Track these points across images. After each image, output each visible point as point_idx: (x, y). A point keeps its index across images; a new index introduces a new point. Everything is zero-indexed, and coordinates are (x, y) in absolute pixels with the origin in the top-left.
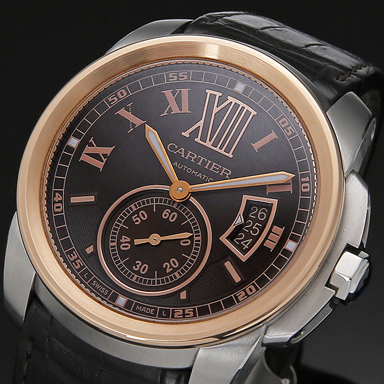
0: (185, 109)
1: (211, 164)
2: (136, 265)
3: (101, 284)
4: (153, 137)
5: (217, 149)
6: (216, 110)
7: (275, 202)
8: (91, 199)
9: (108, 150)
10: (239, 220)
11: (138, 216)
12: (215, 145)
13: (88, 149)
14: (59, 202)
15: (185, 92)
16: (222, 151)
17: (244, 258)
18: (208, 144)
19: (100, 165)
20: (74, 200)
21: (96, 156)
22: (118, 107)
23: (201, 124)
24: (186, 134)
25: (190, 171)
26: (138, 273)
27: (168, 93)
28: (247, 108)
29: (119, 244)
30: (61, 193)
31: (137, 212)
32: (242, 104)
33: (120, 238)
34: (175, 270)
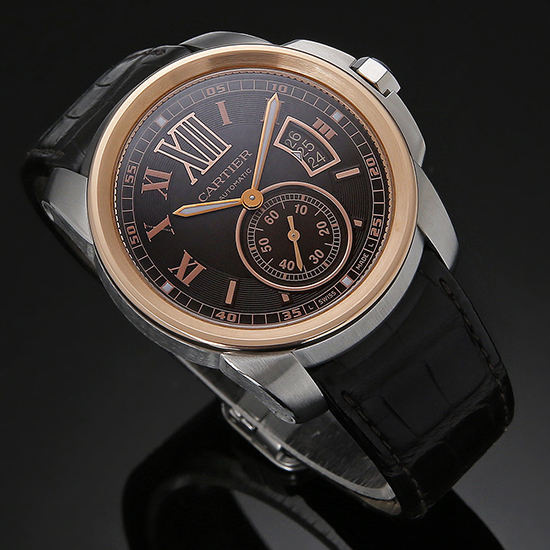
0: (168, 176)
1: (232, 166)
2: (313, 260)
3: (324, 296)
4: (186, 210)
5: (219, 157)
6: (178, 148)
7: (289, 119)
8: (233, 284)
9: (187, 256)
10: (297, 155)
11: (263, 246)
12: (214, 158)
13: (179, 276)
14: (226, 314)
15: (149, 172)
16: (223, 153)
17: (337, 160)
18: (211, 163)
19: (200, 268)
20: (229, 301)
21: (189, 270)
22: (144, 237)
23: (187, 165)
24: (194, 181)
25: (232, 187)
26: (321, 261)
27: (145, 187)
28: (184, 120)
29: (286, 271)
30: (217, 312)
31: (259, 247)
32: (180, 123)
33: (280, 269)
34: (329, 226)
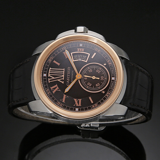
0: (56, 86)
1: (68, 73)
2: (102, 80)
3: (111, 86)
4: (67, 90)
6: (53, 78)
7: (71, 53)
8: (90, 98)
9: (75, 100)
10: (80, 60)
11: (89, 85)
12: (63, 74)
13: (77, 105)
14: (94, 105)
15: (52, 88)
16: (64, 72)
17: (89, 54)
18: (63, 76)
19: (80, 100)
20: (92, 102)
21: (78, 102)
22: (63, 103)
23: (59, 80)
24: (63, 82)
25: (72, 77)
26: (104, 78)
27: (54, 92)
28: (50, 71)
29: (98, 86)
30: (92, 107)
33: (97, 87)
34: (99, 70)
